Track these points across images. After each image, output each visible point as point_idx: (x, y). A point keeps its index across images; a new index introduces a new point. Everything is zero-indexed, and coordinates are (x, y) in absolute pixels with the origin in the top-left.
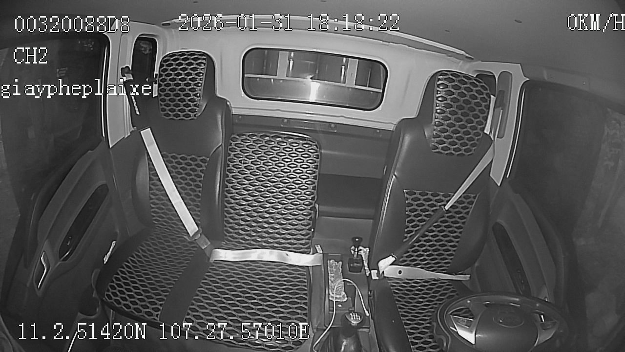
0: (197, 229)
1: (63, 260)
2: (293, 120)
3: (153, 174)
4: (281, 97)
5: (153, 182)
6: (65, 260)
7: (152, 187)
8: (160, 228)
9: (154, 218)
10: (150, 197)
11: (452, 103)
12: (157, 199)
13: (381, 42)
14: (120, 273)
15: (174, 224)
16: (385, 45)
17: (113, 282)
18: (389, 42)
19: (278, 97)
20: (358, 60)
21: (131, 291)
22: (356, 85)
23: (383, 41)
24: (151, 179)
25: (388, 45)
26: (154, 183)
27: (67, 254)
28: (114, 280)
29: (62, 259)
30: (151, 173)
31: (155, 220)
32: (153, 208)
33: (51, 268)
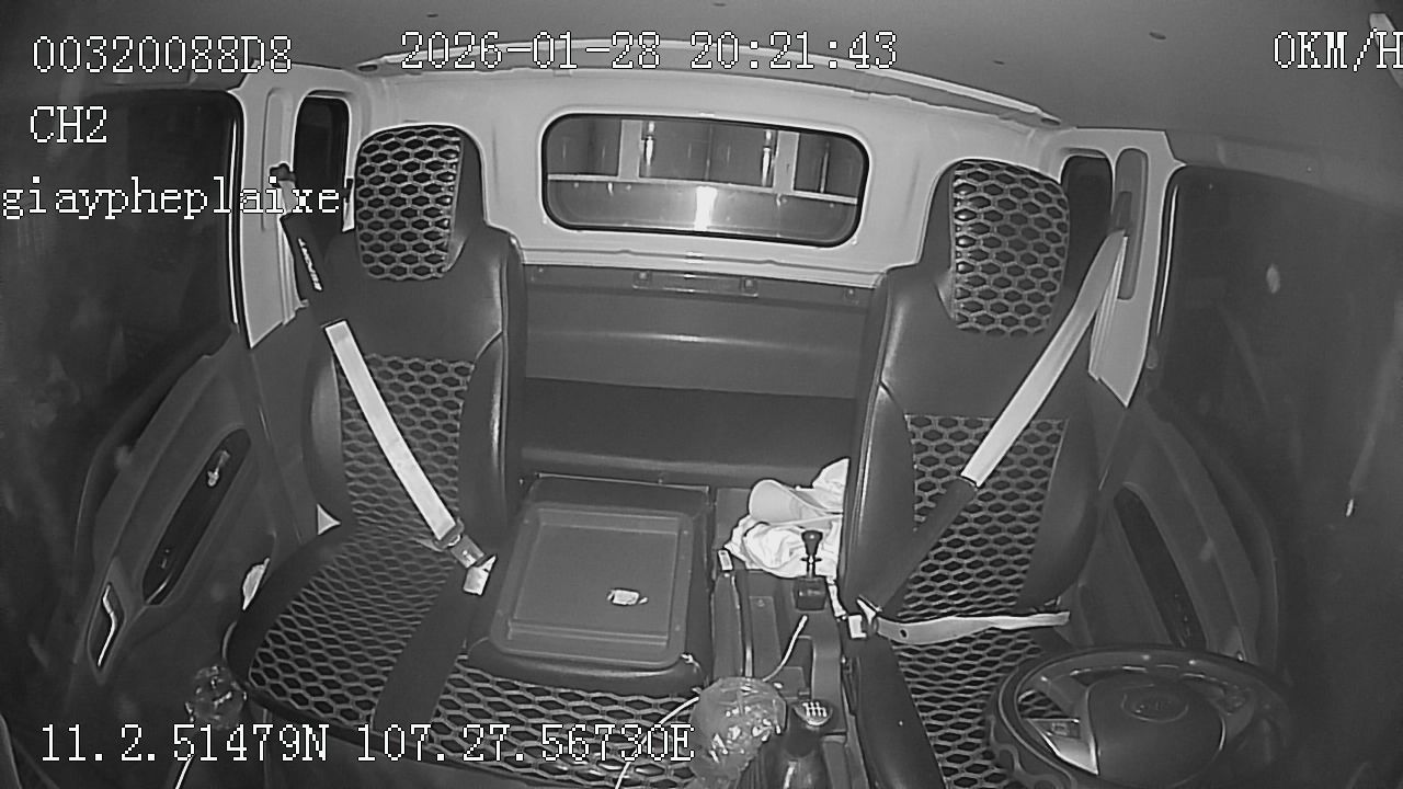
0: (454, 523)
1: (153, 602)
2: (659, 274)
3: (348, 404)
4: (630, 222)
5: (350, 421)
6: (157, 601)
7: (348, 431)
8: (367, 525)
9: (355, 503)
10: (345, 455)
11: (988, 223)
12: (361, 459)
13: (852, 91)
14: (281, 624)
15: (399, 513)
16: (861, 98)
17: (266, 645)
18: (869, 92)
19: (623, 222)
20: (798, 134)
21: (309, 666)
22: (795, 189)
23: (856, 90)
24: (344, 415)
25: (867, 99)
26: (353, 423)
27: (162, 588)
28: (270, 642)
29: (150, 600)
30: (345, 400)
31: (357, 506)
32: (351, 479)
33: (125, 621)
